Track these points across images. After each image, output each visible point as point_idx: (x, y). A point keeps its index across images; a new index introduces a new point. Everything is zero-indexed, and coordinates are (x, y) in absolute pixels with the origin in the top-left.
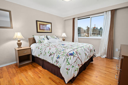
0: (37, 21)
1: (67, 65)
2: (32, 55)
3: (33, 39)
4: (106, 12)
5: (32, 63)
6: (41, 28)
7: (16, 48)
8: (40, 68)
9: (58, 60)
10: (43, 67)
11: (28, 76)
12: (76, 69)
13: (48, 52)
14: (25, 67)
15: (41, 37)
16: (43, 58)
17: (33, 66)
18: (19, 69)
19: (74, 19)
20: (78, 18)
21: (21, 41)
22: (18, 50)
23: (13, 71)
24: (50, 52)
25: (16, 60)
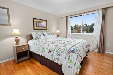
0: (33, 19)
1: (69, 63)
2: (30, 51)
3: (30, 36)
4: (98, 10)
5: (30, 58)
6: (38, 25)
7: (14, 45)
8: (38, 64)
9: (58, 57)
10: (41, 63)
11: (27, 74)
12: (79, 67)
13: (47, 49)
14: (23, 63)
15: (38, 33)
16: (41, 55)
17: (31, 62)
18: (17, 65)
19: (67, 17)
20: (71, 16)
21: (19, 38)
22: (16, 47)
23: (11, 68)
24: (49, 49)
25: (14, 56)
